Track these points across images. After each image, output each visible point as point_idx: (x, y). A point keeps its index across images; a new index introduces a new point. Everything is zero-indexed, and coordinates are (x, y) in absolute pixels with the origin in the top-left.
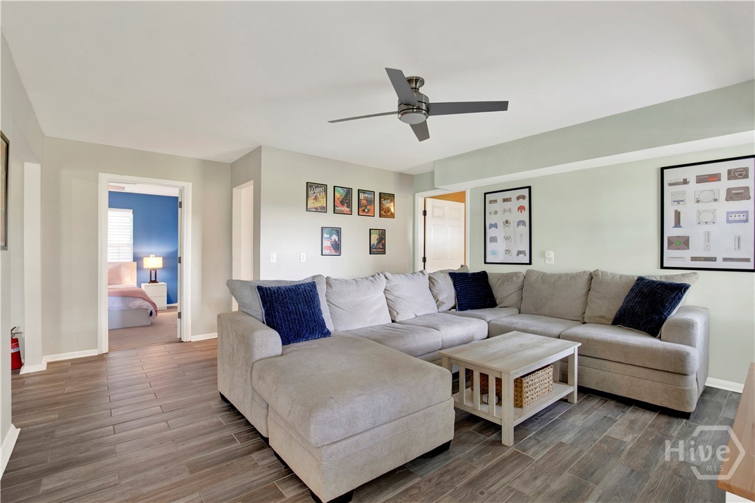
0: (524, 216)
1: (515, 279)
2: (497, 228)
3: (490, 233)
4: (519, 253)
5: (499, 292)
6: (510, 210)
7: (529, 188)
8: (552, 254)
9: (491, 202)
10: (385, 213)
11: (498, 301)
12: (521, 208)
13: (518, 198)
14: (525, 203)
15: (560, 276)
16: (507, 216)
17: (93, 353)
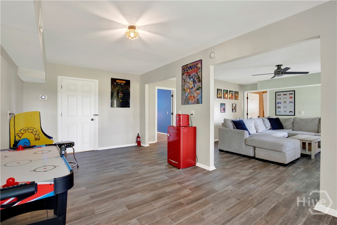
0: (292, 100)
1: (290, 120)
2: (281, 103)
3: (278, 105)
4: (290, 112)
5: (284, 125)
6: (286, 98)
7: (294, 91)
8: (303, 112)
9: (278, 95)
10: (236, 98)
11: (284, 127)
12: (291, 97)
13: (290, 94)
14: (293, 96)
15: (308, 119)
16: (285, 100)
17: (154, 142)
